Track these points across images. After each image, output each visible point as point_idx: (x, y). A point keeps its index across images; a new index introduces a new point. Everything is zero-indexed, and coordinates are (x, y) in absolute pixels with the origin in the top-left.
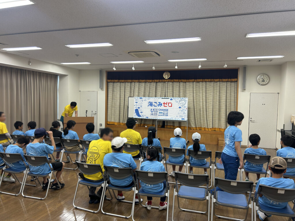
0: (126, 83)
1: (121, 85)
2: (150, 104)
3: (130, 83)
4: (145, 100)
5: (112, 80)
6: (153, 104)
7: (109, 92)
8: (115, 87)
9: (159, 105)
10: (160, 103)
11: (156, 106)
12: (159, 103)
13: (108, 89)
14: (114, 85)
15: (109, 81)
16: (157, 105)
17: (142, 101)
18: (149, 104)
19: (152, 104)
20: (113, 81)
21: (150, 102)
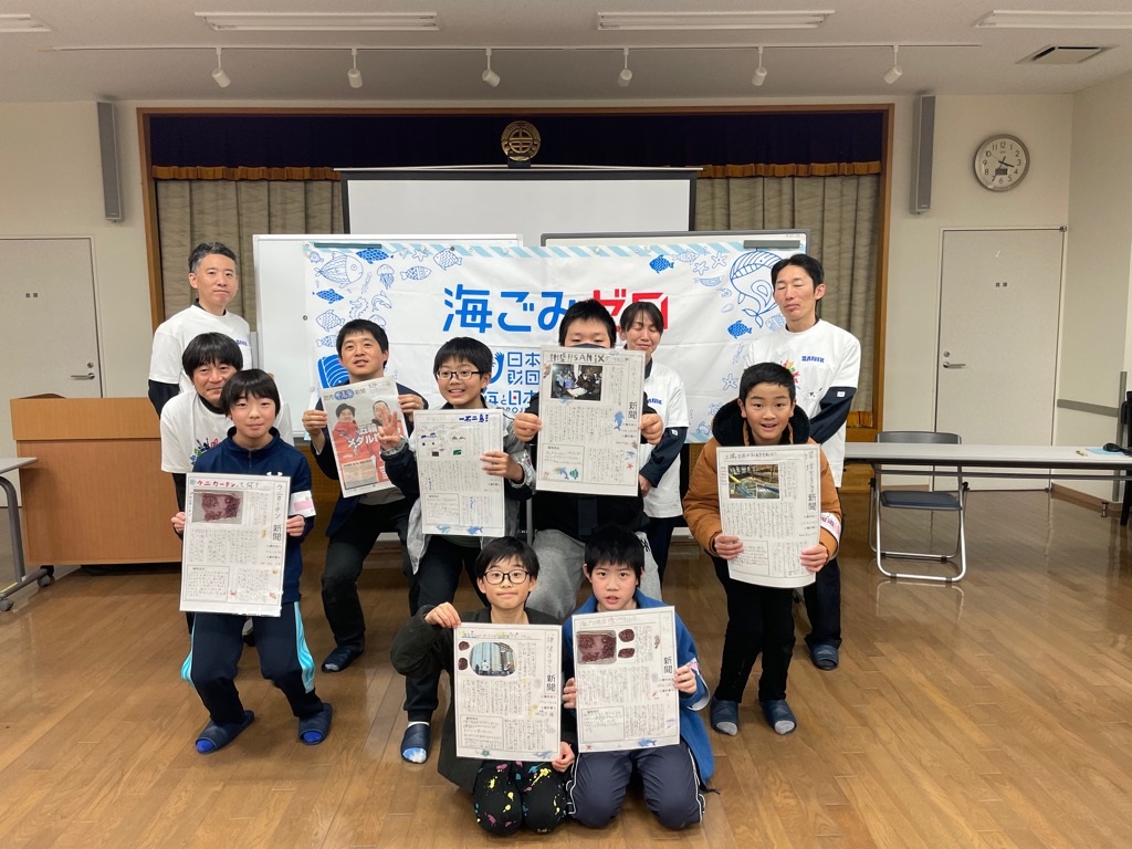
0: (276, 185)
1: (244, 196)
2: (463, 312)
3: (302, 184)
4: (412, 274)
5: (184, 169)
6: (496, 305)
7: (165, 241)
8: (202, 212)
9: (548, 318)
10: (559, 296)
11: (528, 329)
12: (552, 302)
13: (163, 224)
14: (195, 197)
15: (162, 171)
16: (531, 319)
17: (387, 280)
18: (458, 305)
19: (485, 313)
20: (189, 171)
21: (461, 291)
